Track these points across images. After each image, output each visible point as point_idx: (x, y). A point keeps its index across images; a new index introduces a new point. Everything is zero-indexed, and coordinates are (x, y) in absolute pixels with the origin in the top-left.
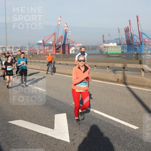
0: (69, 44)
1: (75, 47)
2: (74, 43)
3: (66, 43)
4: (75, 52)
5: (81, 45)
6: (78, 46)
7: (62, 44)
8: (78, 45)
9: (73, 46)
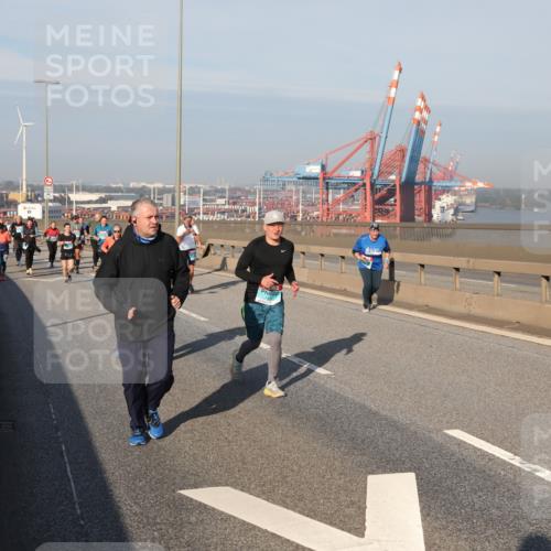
0: (431, 180)
1: (455, 193)
2: (451, 178)
3: (418, 178)
4: (455, 214)
5: (481, 185)
6: (469, 192)
7: (403, 180)
8: (469, 185)
9: (446, 190)
